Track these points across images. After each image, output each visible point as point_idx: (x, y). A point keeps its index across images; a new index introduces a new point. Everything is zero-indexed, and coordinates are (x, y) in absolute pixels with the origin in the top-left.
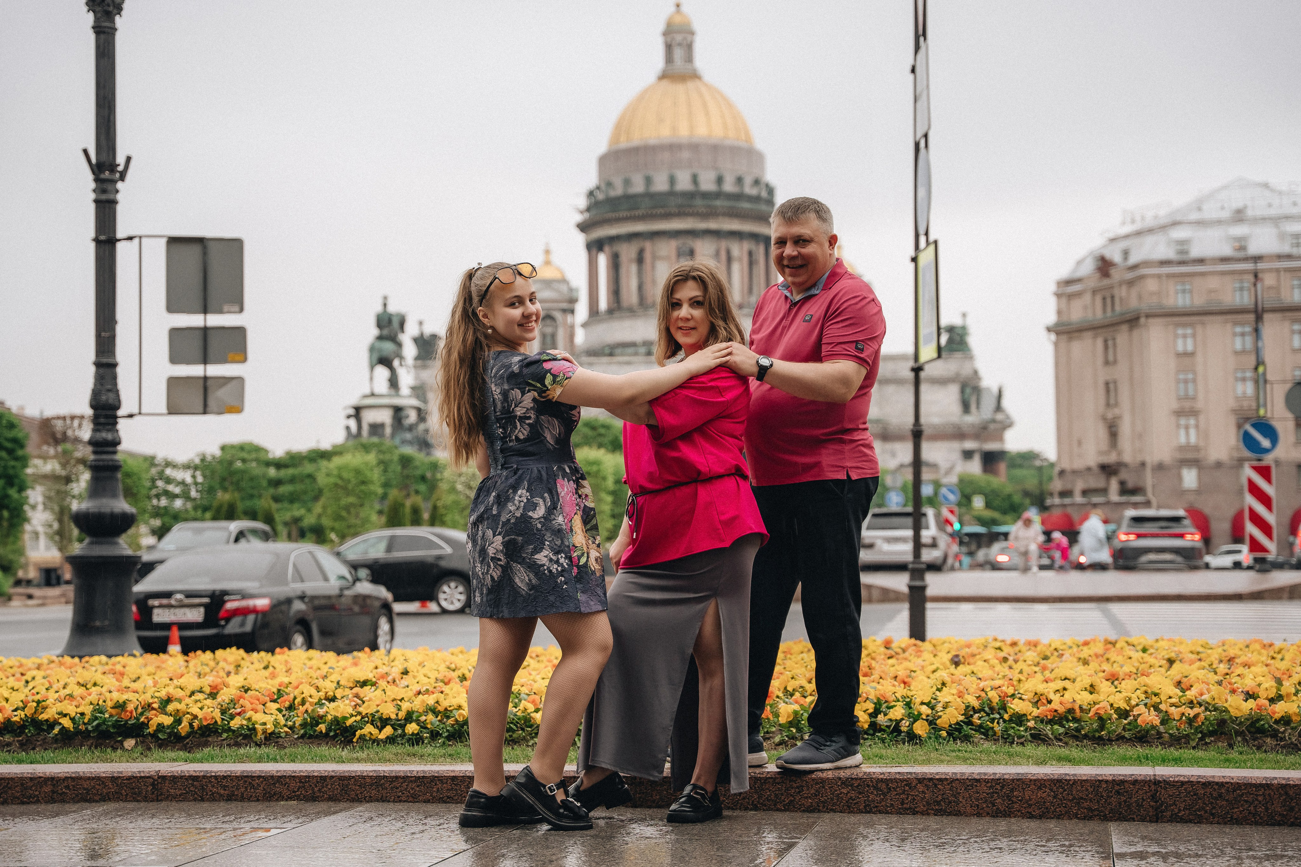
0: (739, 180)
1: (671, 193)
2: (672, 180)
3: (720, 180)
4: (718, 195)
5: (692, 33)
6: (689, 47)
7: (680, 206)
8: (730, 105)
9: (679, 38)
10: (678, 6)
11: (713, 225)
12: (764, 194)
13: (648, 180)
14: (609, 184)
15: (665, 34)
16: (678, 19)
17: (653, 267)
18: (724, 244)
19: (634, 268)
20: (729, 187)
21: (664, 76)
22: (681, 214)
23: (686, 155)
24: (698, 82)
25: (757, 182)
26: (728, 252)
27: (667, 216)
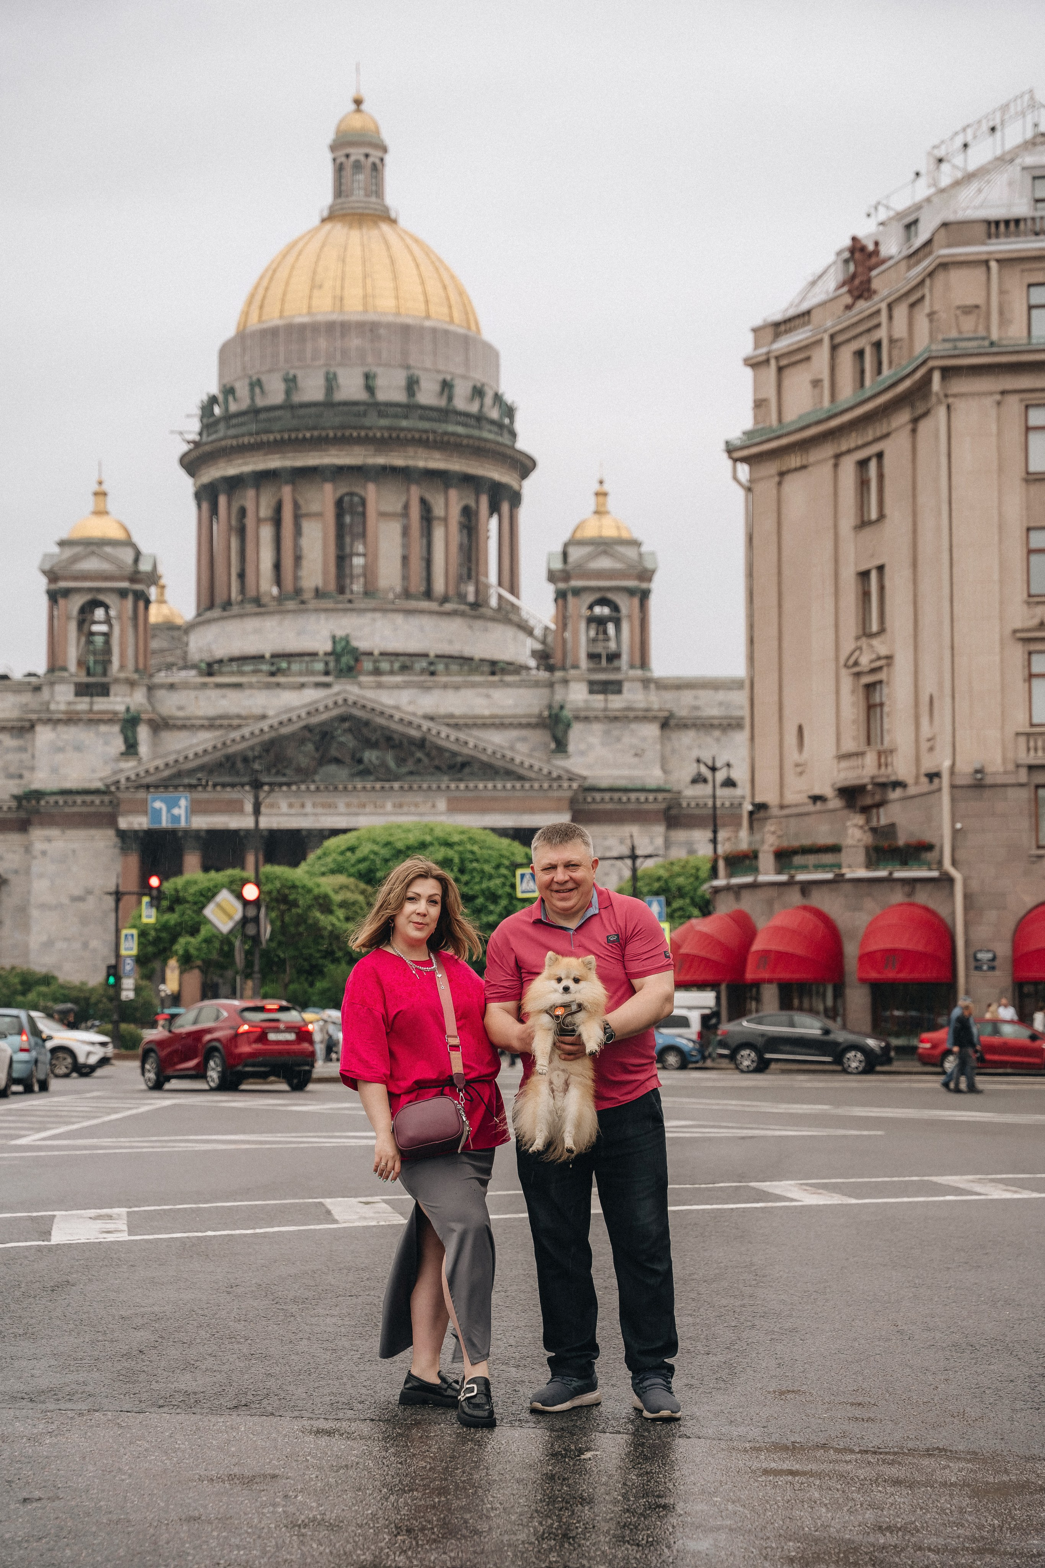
0: (446, 386)
1: (329, 404)
2: (331, 382)
3: (412, 385)
4: (410, 408)
5: (385, 150)
6: (377, 169)
7: (343, 427)
8: (437, 264)
9: (357, 153)
10: (358, 102)
11: (398, 461)
12: (494, 414)
13: (291, 383)
14: (229, 391)
15: (333, 148)
16: (357, 122)
17: (298, 532)
18: (415, 492)
19: (266, 532)
20: (428, 395)
21: (332, 216)
22: (343, 441)
23: (355, 342)
24: (385, 227)
25: (478, 392)
26: (426, 506)
27: (320, 443)
